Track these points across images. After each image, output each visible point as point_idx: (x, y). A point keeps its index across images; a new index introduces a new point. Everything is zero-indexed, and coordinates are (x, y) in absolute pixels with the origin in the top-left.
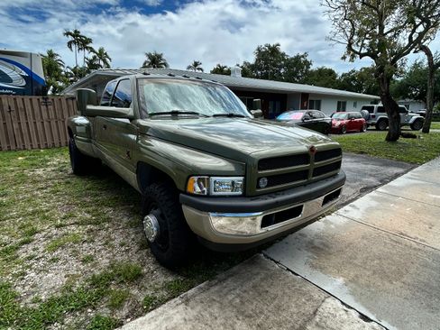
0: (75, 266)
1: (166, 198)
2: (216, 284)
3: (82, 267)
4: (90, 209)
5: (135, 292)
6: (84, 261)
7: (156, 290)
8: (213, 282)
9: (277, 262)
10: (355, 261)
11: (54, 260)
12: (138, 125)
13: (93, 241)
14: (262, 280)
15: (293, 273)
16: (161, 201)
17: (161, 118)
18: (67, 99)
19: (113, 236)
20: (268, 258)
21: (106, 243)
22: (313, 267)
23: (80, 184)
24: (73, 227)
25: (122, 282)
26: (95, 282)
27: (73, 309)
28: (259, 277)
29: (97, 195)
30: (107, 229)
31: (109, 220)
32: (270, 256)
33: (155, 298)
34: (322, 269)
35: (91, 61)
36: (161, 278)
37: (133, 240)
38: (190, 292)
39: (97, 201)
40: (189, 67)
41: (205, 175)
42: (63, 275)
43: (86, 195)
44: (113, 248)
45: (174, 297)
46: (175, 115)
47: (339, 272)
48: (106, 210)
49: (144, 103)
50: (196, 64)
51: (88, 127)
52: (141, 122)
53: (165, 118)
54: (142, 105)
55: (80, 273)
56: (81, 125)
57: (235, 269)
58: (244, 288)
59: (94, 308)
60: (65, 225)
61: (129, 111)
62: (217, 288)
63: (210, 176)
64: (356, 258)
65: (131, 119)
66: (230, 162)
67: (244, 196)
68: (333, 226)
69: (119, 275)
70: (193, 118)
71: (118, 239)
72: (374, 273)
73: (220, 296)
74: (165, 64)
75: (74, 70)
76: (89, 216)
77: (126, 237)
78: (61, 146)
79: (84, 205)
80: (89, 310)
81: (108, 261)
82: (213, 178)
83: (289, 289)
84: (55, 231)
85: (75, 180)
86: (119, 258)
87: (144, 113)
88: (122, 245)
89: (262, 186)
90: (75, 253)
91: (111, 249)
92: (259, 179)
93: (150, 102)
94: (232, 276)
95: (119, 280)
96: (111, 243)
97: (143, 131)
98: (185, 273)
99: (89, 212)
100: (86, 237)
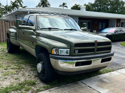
0: (13, 80)
1: (45, 57)
2: (61, 88)
3: (15, 81)
4: (16, 64)
5: (33, 88)
6: (16, 79)
7: (40, 88)
8: (60, 87)
9: (85, 84)
10: (116, 86)
11: (5, 78)
12: (37, 32)
13: (18, 74)
14: (77, 88)
15: (90, 87)
16: (43, 58)
17: (45, 30)
18: (5, 21)
19: (25, 73)
20: (82, 83)
21: (23, 75)
22: (98, 86)
23: (11, 56)
24: (11, 70)
25: (29, 85)
26: (20, 84)
27: (14, 90)
28: (77, 87)
29: (18, 60)
30: (23, 71)
31: (23, 68)
32: (83, 82)
33: (40, 90)
34: (101, 87)
35: (14, 3)
36: (42, 85)
37: (33, 74)
38: (51, 89)
39: (18, 62)
40: (60, 6)
41: (57, 48)
42: (9, 82)
43: (14, 60)
44: (25, 76)
45: (46, 90)
46: (50, 29)
47: (108, 88)
48: (22, 65)
49: (39, 24)
50: (64, 4)
51: (16, 33)
52: (38, 31)
53: (46, 30)
54: (38, 25)
55: (15, 82)
56: (13, 32)
57: (69, 85)
58: (71, 89)
59: (20, 90)
60: (8, 69)
61: (34, 27)
62: (61, 89)
63: (59, 48)
64: (117, 85)
65: (34, 30)
66: (66, 44)
67: (70, 55)
68: (113, 75)
69: (28, 83)
70: (56, 30)
71: (27, 74)
72: (122, 89)
73: (62, 91)
74: (49, 4)
75: (6, 7)
76: (16, 67)
77: (30, 74)
78: (1, 42)
79: (13, 63)
80: (19, 91)
81: (24, 80)
82: (60, 49)
83: (87, 91)
84: (4, 71)
85: (9, 55)
86: (27, 79)
87: (39, 28)
88: (29, 76)
89: (76, 52)
90: (12, 77)
91: (25, 77)
92: (75, 50)
93: (41, 24)
94: (67, 86)
95: (28, 85)
96: (25, 75)
97: (38, 35)
98: (50, 84)
99: (16, 66)
100: (15, 73)
